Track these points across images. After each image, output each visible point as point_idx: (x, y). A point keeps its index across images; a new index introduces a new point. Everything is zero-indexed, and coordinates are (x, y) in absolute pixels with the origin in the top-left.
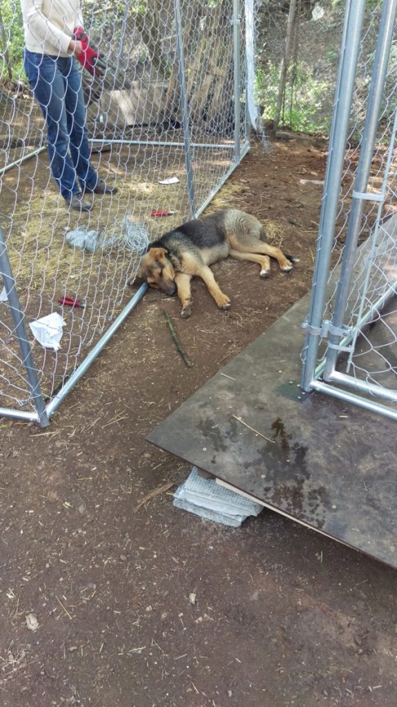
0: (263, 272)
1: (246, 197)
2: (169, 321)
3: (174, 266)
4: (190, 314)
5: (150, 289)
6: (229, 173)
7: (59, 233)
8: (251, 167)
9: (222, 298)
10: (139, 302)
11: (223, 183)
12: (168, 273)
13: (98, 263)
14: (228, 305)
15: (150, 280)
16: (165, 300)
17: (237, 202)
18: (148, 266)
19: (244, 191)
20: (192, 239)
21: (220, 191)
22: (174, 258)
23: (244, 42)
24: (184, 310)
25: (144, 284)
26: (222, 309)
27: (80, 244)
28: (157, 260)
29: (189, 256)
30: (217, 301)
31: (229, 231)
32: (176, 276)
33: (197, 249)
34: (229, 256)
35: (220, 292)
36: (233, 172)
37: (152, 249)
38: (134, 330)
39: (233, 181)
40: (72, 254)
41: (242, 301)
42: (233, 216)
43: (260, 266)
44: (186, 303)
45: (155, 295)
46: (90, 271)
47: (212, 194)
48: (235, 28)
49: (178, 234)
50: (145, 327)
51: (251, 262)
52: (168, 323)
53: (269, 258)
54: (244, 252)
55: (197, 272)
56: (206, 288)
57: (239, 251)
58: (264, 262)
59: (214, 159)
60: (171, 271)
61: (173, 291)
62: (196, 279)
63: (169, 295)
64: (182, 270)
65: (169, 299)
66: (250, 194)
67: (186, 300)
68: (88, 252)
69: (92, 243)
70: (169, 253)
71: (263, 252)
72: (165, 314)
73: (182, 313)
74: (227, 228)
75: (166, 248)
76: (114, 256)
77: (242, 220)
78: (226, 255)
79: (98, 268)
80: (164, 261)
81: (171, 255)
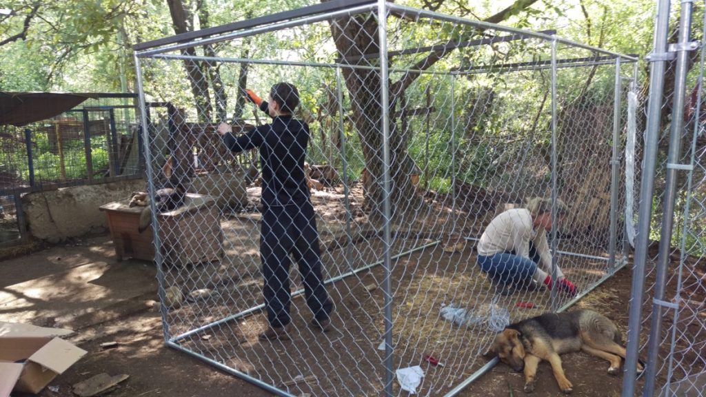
0: (611, 369)
1: (612, 304)
2: (511, 391)
3: (525, 347)
4: (532, 389)
5: (500, 362)
6: (600, 281)
7: (436, 307)
8: (625, 280)
9: (565, 383)
10: (488, 371)
11: (591, 289)
12: (518, 351)
13: (462, 336)
14: (570, 389)
15: (501, 355)
16: (512, 374)
17: (601, 307)
18: (500, 343)
19: (611, 299)
20: (546, 329)
21: (587, 295)
22: (526, 340)
23: (623, 177)
24: (527, 385)
25: (496, 357)
26: (564, 393)
27: (451, 318)
28: (509, 339)
29: (540, 342)
30: (560, 384)
31: (583, 327)
32: (526, 356)
33: (549, 337)
34: (581, 350)
35: (564, 377)
36: (605, 281)
37: (506, 329)
38: (478, 393)
39: (603, 288)
40: (442, 325)
41: (586, 390)
42: (589, 316)
43: (609, 364)
44: (529, 380)
45: (504, 368)
46: (453, 340)
47: (578, 297)
48: (614, 167)
49: (534, 322)
50: (489, 392)
51: (601, 359)
52: (509, 394)
53: (620, 359)
54: (596, 349)
55: (547, 356)
56: (551, 372)
57: (591, 347)
58: (614, 361)
59: (589, 268)
60: (522, 351)
61: (520, 368)
62: (545, 363)
63: (516, 371)
64: (533, 352)
65: (515, 374)
66: (618, 302)
67: (531, 376)
68: (456, 325)
69: (461, 319)
70: (522, 335)
71: (615, 351)
72: (508, 385)
73: (525, 388)
74: (581, 325)
75: (521, 332)
76: (476, 331)
77: (597, 320)
78: (578, 349)
79: (460, 340)
80: (516, 341)
81: (524, 337)
